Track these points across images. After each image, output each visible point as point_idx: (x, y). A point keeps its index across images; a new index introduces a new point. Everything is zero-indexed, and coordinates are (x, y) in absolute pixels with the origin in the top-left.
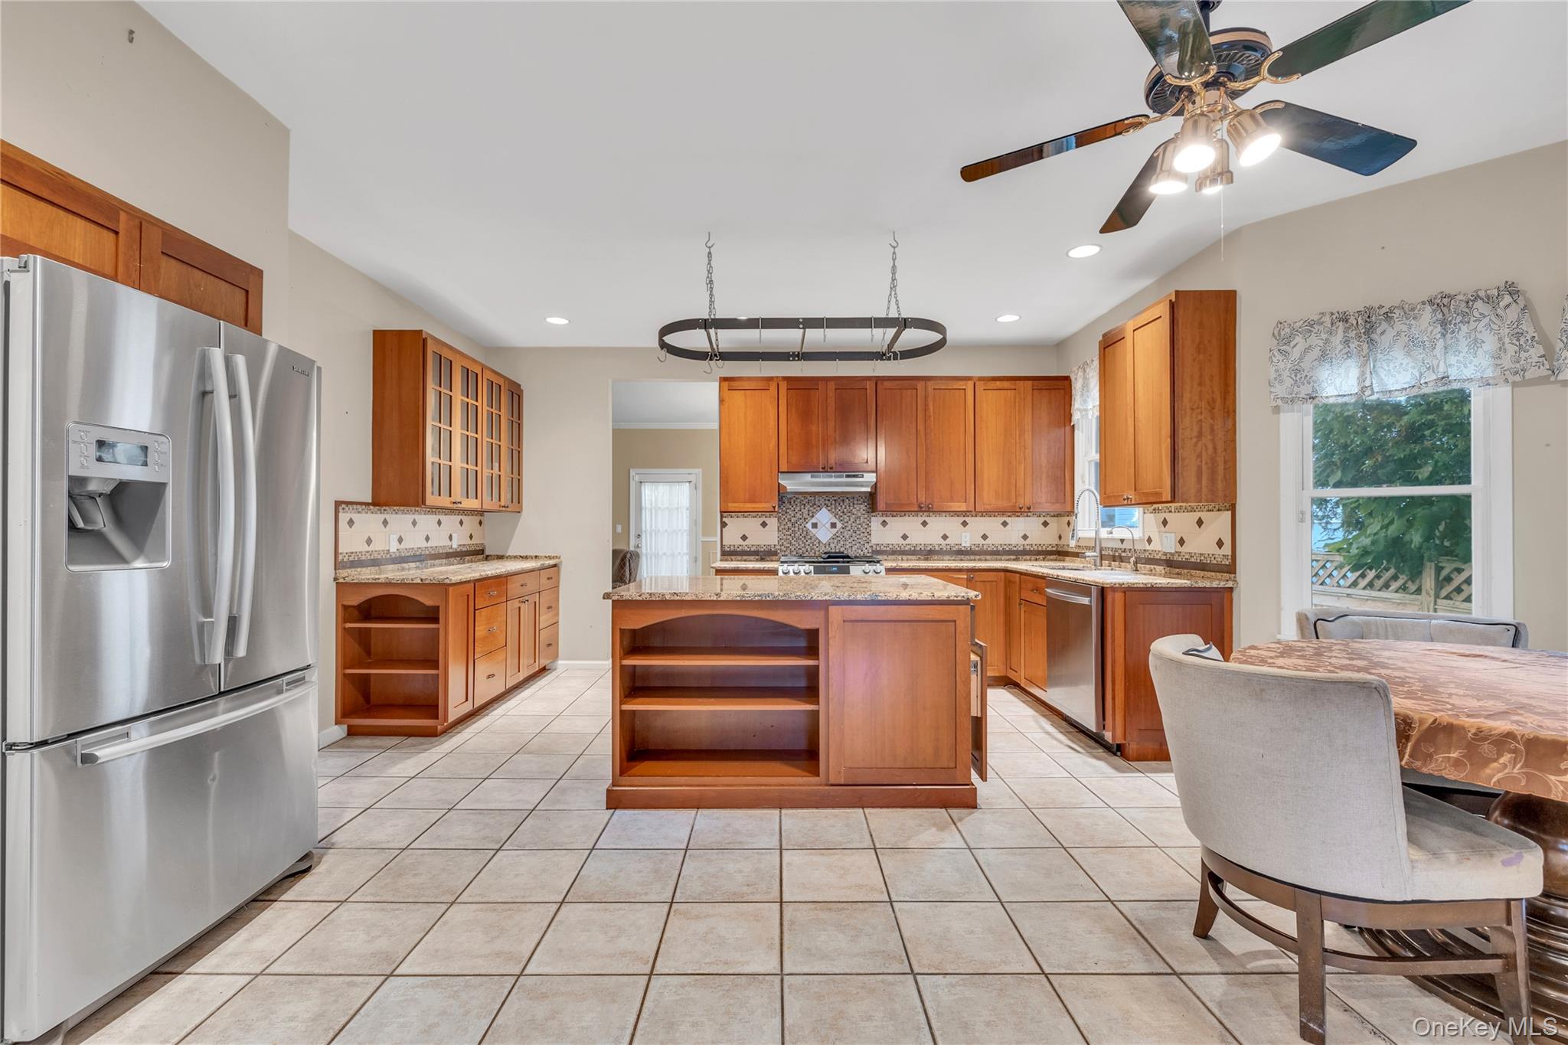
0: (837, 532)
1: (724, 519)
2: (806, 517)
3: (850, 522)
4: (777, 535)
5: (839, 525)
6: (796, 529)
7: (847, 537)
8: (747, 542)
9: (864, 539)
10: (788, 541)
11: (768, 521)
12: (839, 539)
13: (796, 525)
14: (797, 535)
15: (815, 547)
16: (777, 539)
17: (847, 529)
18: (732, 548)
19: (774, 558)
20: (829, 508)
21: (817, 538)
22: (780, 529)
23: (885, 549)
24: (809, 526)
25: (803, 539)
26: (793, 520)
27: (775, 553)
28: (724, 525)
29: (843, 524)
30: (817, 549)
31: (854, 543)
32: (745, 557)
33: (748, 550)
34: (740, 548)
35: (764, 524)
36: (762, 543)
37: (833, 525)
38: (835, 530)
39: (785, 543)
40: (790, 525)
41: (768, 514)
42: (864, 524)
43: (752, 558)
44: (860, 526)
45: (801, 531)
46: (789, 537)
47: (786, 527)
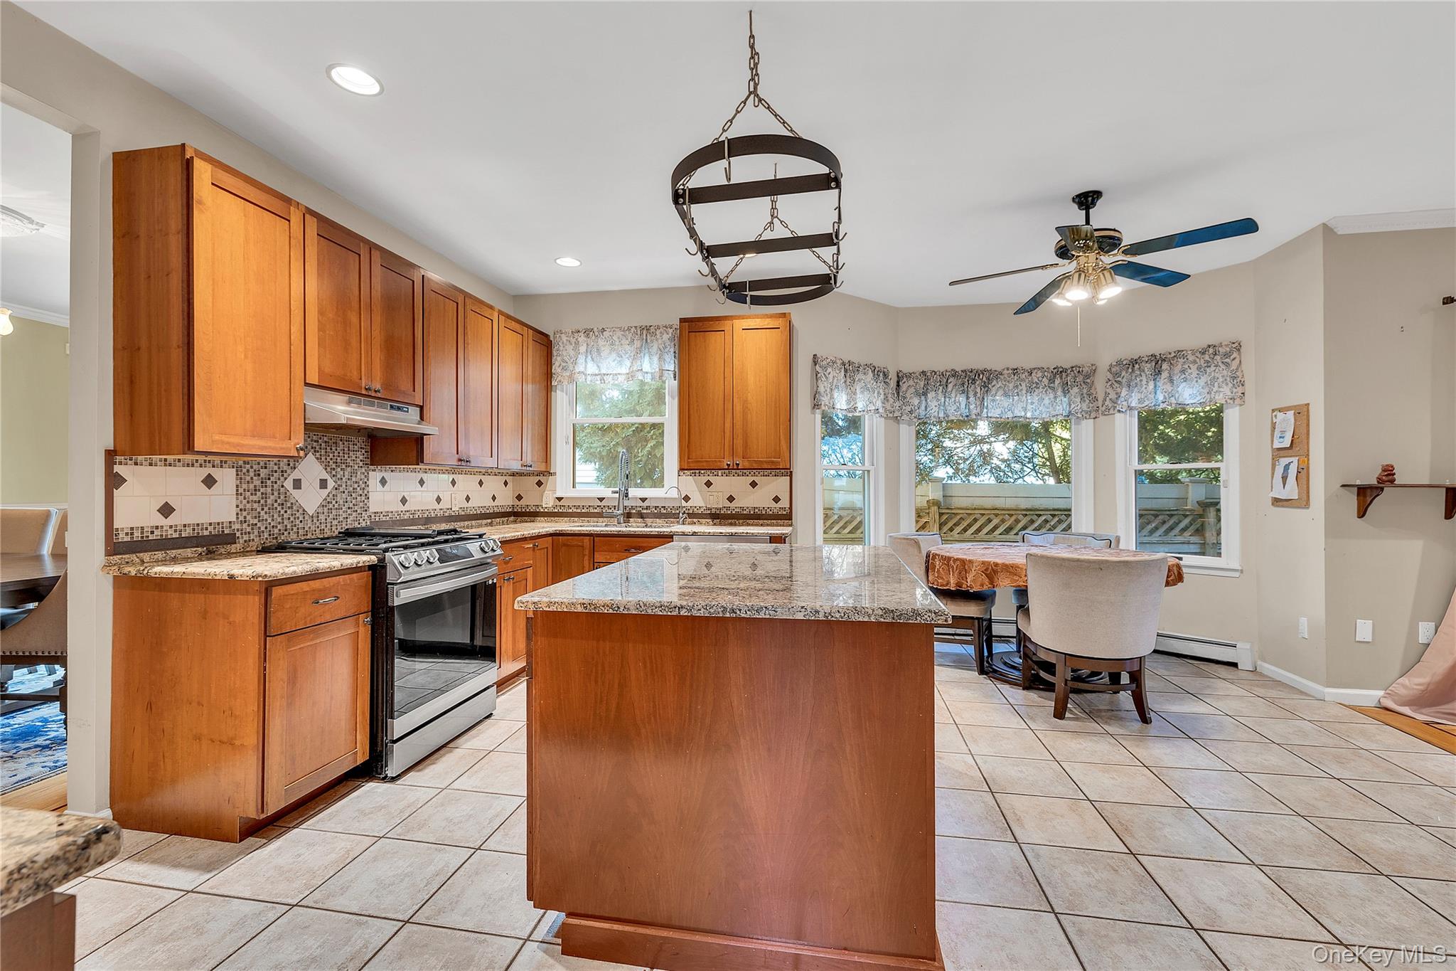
0: (328, 496)
1: (117, 468)
2: (285, 468)
3: (344, 479)
4: (234, 503)
5: (331, 484)
6: (269, 490)
7: (341, 503)
8: (173, 519)
9: (361, 505)
10: (255, 514)
11: (216, 473)
12: (331, 506)
13: (269, 483)
14: (269, 501)
15: (298, 522)
16: (234, 510)
17: (341, 489)
18: (137, 535)
19: (233, 548)
20: (318, 455)
21: (301, 507)
22: (241, 490)
23: (384, 519)
24: (289, 484)
25: (279, 508)
26: (263, 473)
27: (230, 539)
28: (113, 481)
29: (336, 482)
30: (301, 525)
31: (349, 511)
32: (173, 553)
33: (176, 535)
34: (156, 532)
35: (209, 481)
36: (204, 520)
37: (323, 484)
38: (325, 492)
39: (248, 518)
40: (257, 483)
41: (217, 459)
42: (361, 482)
43: (189, 552)
44: (356, 486)
45: (276, 494)
46: (256, 505)
47: (252, 486)
